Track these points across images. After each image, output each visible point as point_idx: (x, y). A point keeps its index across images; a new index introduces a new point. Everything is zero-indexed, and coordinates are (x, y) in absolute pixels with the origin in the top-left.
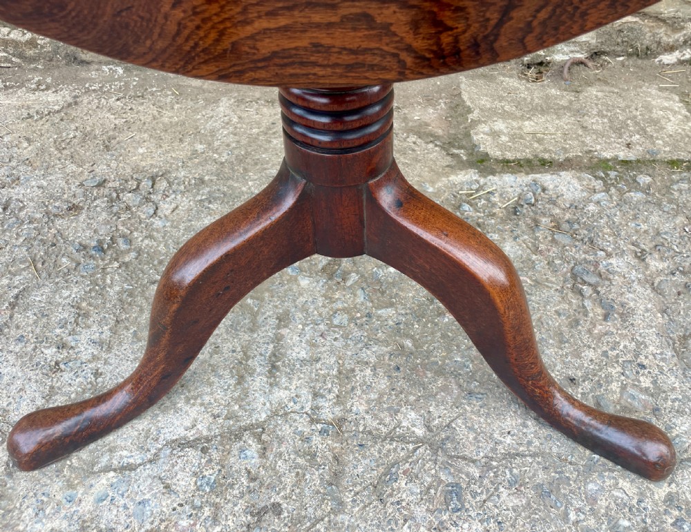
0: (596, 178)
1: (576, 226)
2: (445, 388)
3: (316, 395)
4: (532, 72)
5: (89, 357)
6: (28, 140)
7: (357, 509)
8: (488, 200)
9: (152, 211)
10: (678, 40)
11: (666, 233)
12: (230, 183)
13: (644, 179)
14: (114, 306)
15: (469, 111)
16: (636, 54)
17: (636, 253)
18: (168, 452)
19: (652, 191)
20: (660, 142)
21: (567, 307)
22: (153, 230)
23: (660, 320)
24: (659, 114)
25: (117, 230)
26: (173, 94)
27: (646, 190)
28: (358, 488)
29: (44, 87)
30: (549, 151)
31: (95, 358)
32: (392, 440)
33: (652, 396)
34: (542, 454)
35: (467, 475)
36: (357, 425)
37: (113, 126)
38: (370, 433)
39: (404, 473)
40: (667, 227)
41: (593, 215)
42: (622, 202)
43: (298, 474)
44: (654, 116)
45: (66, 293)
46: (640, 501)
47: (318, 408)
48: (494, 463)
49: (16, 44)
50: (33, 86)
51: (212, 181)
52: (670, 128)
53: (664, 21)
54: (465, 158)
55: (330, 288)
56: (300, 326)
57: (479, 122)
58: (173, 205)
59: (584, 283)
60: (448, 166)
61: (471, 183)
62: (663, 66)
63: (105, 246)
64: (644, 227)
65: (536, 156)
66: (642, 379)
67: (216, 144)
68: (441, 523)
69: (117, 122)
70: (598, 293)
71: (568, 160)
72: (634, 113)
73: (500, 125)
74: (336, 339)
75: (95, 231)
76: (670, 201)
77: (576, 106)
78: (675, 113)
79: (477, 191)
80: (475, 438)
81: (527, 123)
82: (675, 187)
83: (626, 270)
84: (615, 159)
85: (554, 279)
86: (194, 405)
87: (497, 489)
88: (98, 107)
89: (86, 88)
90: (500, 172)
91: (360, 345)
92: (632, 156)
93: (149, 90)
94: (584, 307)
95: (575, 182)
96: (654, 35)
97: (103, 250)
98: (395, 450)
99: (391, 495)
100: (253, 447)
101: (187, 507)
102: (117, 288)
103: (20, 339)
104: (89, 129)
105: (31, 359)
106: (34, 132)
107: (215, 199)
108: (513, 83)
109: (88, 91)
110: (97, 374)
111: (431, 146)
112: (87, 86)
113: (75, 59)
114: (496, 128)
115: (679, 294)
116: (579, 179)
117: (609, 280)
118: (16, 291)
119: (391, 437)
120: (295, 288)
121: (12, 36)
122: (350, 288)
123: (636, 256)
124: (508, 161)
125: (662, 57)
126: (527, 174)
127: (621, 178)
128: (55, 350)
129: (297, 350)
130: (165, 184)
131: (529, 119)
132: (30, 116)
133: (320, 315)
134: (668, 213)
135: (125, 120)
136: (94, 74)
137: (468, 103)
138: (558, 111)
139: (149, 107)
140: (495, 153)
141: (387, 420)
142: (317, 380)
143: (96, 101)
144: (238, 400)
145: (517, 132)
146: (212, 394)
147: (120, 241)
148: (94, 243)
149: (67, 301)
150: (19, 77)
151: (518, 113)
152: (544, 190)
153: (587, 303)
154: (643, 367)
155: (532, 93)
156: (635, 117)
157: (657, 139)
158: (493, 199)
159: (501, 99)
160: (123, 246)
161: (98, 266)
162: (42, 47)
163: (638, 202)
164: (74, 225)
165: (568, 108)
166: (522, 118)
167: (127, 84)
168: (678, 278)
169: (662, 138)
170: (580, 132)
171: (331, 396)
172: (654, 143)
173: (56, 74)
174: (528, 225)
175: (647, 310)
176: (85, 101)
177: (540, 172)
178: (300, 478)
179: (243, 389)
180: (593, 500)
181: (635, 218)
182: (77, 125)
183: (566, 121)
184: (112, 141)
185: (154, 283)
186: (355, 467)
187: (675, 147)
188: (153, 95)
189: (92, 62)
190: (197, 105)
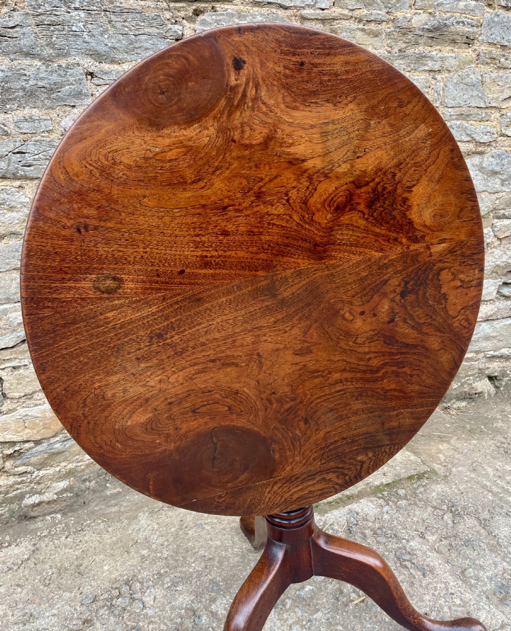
0: (379, 498)
8: (332, 529)
9: (141, 606)
11: (427, 519)
12: (179, 569)
13: (401, 492)
17: (419, 535)
19: (408, 497)
20: (398, 468)
21: (404, 577)
22: (150, 617)
23: (448, 567)
26: (103, 521)
27: (405, 497)
29: (7, 544)
33: (463, 606)
37: (75, 557)
40: (425, 516)
41: (389, 521)
42: (398, 508)
51: (166, 572)
58: (152, 597)
59: (405, 560)
61: (318, 522)
64: (415, 519)
65: (343, 495)
66: (455, 600)
67: (154, 546)
69: (76, 553)
70: (414, 563)
71: (360, 492)
76: (420, 501)
79: (324, 525)
82: (418, 492)
83: (419, 546)
84: (382, 484)
88: (55, 547)
89: (38, 536)
90: (330, 511)
92: (389, 481)
93: (85, 524)
94: (411, 574)
104: (59, 565)
106: (20, 579)
107: (177, 583)
109: (41, 538)
112: (39, 534)
113: (26, 517)
115: (449, 550)
116: (372, 502)
117: (415, 554)
123: (420, 537)
124: (330, 503)
126: (344, 507)
127: (390, 494)
130: (138, 585)
132: (10, 569)
134: (422, 507)
135: (81, 550)
136: (40, 524)
139: (91, 536)
143: (52, 543)
152: (357, 514)
153: (411, 571)
154: (452, 594)
157: (396, 466)
158: (335, 528)
163: (405, 506)
167: (67, 525)
168: (445, 542)
172: (395, 469)
173: (11, 532)
174: (360, 537)
176: (43, 545)
177: (350, 504)
181: (409, 515)
182: (49, 564)
184: (81, 568)
187: (407, 469)
188: (89, 526)
189: (39, 516)
190: (124, 524)
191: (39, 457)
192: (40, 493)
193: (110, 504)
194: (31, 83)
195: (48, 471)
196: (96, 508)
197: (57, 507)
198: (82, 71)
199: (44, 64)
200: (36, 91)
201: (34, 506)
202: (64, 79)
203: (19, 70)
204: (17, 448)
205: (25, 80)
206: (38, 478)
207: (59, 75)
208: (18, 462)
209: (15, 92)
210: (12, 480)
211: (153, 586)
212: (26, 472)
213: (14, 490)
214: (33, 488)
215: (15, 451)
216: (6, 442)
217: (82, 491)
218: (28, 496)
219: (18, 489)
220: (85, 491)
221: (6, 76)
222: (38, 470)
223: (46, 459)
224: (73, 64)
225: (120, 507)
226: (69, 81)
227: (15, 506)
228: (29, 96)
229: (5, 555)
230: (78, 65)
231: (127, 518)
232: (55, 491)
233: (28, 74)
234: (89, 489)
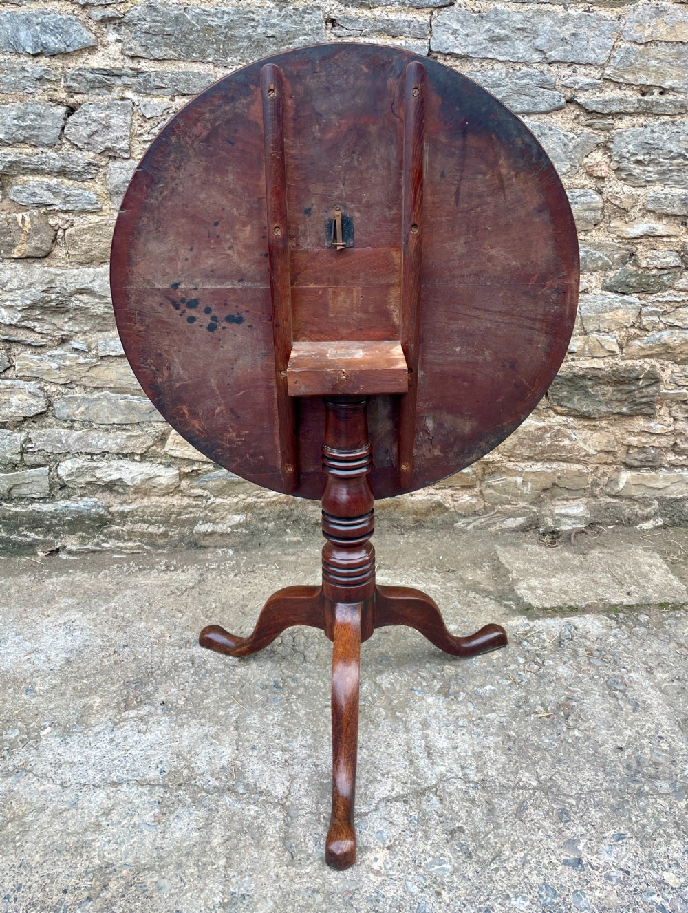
0: (611, 618)
1: (604, 653)
2: (543, 758)
3: (463, 768)
4: (547, 538)
5: (305, 755)
6: (180, 611)
7: (508, 826)
8: (539, 637)
9: (302, 659)
10: (650, 513)
11: (664, 655)
13: (644, 618)
14: (307, 723)
15: (509, 572)
16: (621, 523)
17: (647, 669)
18: (383, 804)
19: (651, 626)
20: (650, 590)
21: (608, 705)
22: (309, 671)
23: (668, 710)
24: (646, 569)
25: (283, 673)
26: (277, 568)
27: (646, 625)
28: (506, 816)
29: (173, 568)
30: (574, 600)
31: (310, 756)
32: (518, 788)
33: (670, 754)
34: (611, 790)
35: (569, 803)
36: (494, 782)
37: (241, 597)
38: (504, 786)
39: (531, 805)
40: (664, 650)
41: (613, 645)
42: (632, 635)
43: (467, 811)
44: (643, 570)
45: (271, 717)
46: (670, 809)
47: (466, 774)
48: (583, 796)
49: (151, 535)
50: (163, 568)
52: (656, 579)
53: (637, 500)
54: (515, 608)
55: (449, 703)
56: (437, 728)
57: (518, 580)
59: (616, 690)
60: (504, 614)
61: (524, 626)
62: (643, 531)
63: (281, 685)
64: (649, 651)
65: (565, 604)
66: (662, 745)
68: (560, 829)
69: (244, 593)
70: (626, 696)
71: (588, 606)
72: (629, 569)
73: (534, 582)
74: (463, 735)
75: (269, 675)
76: (664, 633)
77: (586, 565)
78: (658, 568)
79: (530, 631)
80: (569, 784)
81: (553, 579)
82: (666, 622)
83: (642, 680)
84: (621, 604)
85: (596, 689)
86: (388, 778)
87: (588, 809)
88: (223, 583)
89: (206, 567)
90: (542, 617)
91: (481, 737)
92: (632, 602)
93: (257, 566)
94: (619, 705)
95: (596, 621)
96: (631, 510)
97: (279, 687)
98: (522, 793)
99: (527, 817)
100: (435, 800)
101: (408, 832)
102: (303, 712)
103: (254, 748)
104: (224, 600)
105: (268, 759)
106: (182, 605)
108: (535, 548)
109: (209, 570)
110: (316, 766)
111: (487, 599)
112: (207, 565)
113: (196, 544)
114: (532, 584)
115: (678, 693)
116: (600, 620)
117: (632, 687)
118: (234, 718)
119: (517, 787)
120: (424, 703)
121: (149, 530)
122: (462, 702)
123: (647, 671)
124: (546, 609)
125: (640, 525)
126: (562, 617)
127: (628, 617)
128: (281, 753)
129: (441, 742)
130: (303, 639)
131: (554, 576)
132: (173, 593)
133: (448, 720)
134: (663, 641)
135: (249, 591)
136: (209, 556)
137: (507, 566)
138: (574, 570)
139: (261, 580)
140: (536, 603)
141: (512, 778)
142: (461, 759)
143: (219, 577)
144: (415, 773)
145: (548, 586)
146: (397, 771)
147: (289, 680)
148: (272, 684)
149: (273, 722)
150: (148, 561)
151: (544, 572)
152: (576, 629)
153: (620, 702)
154: (662, 738)
155: (551, 555)
156: (630, 572)
157: (648, 588)
158: (542, 636)
159: (530, 562)
160: (293, 684)
161: (282, 698)
162: (171, 537)
163: (642, 634)
164: (250, 672)
165: (580, 567)
166: (548, 576)
167: (238, 563)
168: (676, 683)
169: (652, 588)
170: (593, 585)
171: (473, 768)
172: (646, 591)
173: (179, 557)
174: (571, 654)
175: (659, 704)
176: (210, 578)
177: (571, 616)
178: (469, 813)
179: (415, 767)
180: (643, 810)
181: (642, 645)
182: (214, 597)
183: (581, 577)
184: (246, 608)
185: (326, 707)
186: (501, 805)
187: (662, 594)
188: (261, 570)
189: (209, 546)
190: (299, 576)
191: (218, 483)
192: (214, 522)
193: (287, 551)
194: (259, 30)
195: (225, 500)
196: (271, 553)
197: (230, 541)
198: (321, 17)
199: (277, 5)
200: (264, 41)
201: (205, 534)
202: (299, 27)
203: (246, 13)
204: (195, 468)
205: (253, 26)
206: (213, 505)
207: (294, 22)
208: (195, 484)
209: (239, 41)
210: (186, 501)
211: (319, 644)
212: (201, 496)
213: (187, 513)
214: (207, 515)
215: (193, 471)
216: (184, 459)
217: (258, 530)
218: (200, 522)
219: (191, 512)
220: (261, 531)
221: (232, 21)
222: (214, 496)
223: (225, 486)
224: (312, 8)
225: (298, 558)
226: (304, 29)
227: (186, 530)
228: (255, 47)
229: (170, 579)
230: (319, 8)
231: (303, 571)
232: (230, 524)
233: (257, 18)
234: (266, 530)
